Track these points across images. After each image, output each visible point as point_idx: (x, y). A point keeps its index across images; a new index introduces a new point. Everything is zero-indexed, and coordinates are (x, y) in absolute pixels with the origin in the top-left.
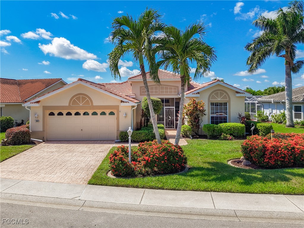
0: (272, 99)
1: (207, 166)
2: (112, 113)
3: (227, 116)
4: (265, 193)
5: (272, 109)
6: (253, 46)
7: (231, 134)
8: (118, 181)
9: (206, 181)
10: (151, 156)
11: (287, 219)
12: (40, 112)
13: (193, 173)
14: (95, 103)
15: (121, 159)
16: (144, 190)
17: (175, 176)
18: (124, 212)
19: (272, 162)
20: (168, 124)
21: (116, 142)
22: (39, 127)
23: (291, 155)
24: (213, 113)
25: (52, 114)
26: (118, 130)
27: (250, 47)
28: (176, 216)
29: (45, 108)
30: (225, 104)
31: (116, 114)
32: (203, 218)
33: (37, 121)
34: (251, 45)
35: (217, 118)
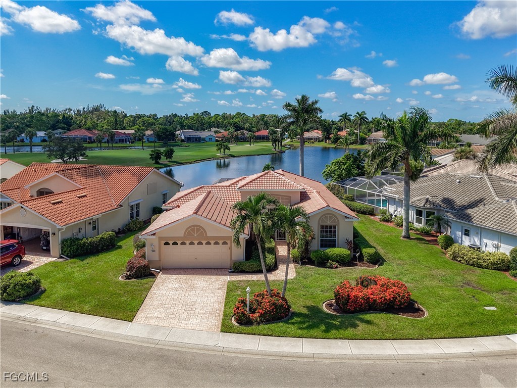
0: (397, 196)
1: (305, 311)
2: (225, 243)
3: (336, 239)
4: (337, 339)
5: (397, 207)
6: (370, 153)
7: (337, 262)
8: (242, 330)
9: (301, 328)
10: (264, 309)
11: (342, 359)
12: (156, 243)
13: (293, 321)
14: (209, 234)
15: (243, 313)
16: (259, 336)
17: (281, 324)
18: (249, 356)
19: (352, 309)
20: (280, 236)
21: (230, 272)
22: (155, 257)
23: (366, 303)
24: (322, 236)
25: (167, 244)
26: (231, 259)
27: (368, 154)
28: (279, 358)
29: (160, 239)
30: (335, 227)
31: (229, 244)
32: (294, 359)
33: (154, 251)
34: (369, 151)
35: (326, 241)
